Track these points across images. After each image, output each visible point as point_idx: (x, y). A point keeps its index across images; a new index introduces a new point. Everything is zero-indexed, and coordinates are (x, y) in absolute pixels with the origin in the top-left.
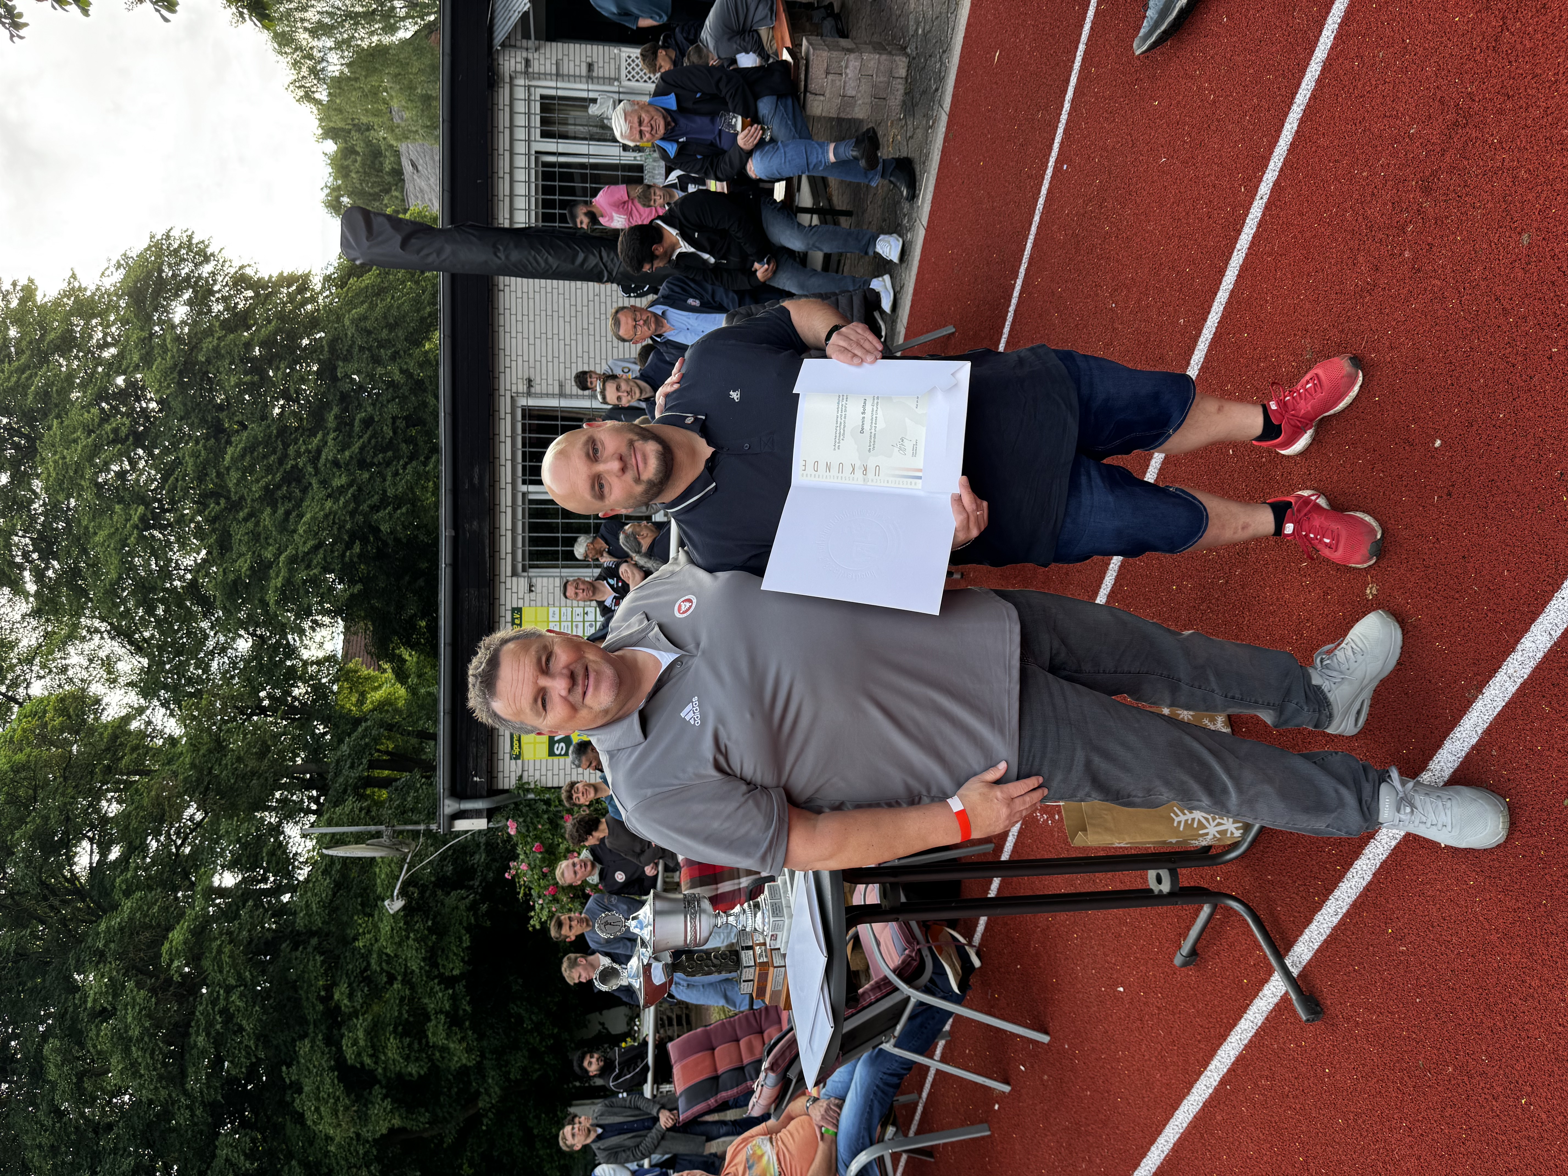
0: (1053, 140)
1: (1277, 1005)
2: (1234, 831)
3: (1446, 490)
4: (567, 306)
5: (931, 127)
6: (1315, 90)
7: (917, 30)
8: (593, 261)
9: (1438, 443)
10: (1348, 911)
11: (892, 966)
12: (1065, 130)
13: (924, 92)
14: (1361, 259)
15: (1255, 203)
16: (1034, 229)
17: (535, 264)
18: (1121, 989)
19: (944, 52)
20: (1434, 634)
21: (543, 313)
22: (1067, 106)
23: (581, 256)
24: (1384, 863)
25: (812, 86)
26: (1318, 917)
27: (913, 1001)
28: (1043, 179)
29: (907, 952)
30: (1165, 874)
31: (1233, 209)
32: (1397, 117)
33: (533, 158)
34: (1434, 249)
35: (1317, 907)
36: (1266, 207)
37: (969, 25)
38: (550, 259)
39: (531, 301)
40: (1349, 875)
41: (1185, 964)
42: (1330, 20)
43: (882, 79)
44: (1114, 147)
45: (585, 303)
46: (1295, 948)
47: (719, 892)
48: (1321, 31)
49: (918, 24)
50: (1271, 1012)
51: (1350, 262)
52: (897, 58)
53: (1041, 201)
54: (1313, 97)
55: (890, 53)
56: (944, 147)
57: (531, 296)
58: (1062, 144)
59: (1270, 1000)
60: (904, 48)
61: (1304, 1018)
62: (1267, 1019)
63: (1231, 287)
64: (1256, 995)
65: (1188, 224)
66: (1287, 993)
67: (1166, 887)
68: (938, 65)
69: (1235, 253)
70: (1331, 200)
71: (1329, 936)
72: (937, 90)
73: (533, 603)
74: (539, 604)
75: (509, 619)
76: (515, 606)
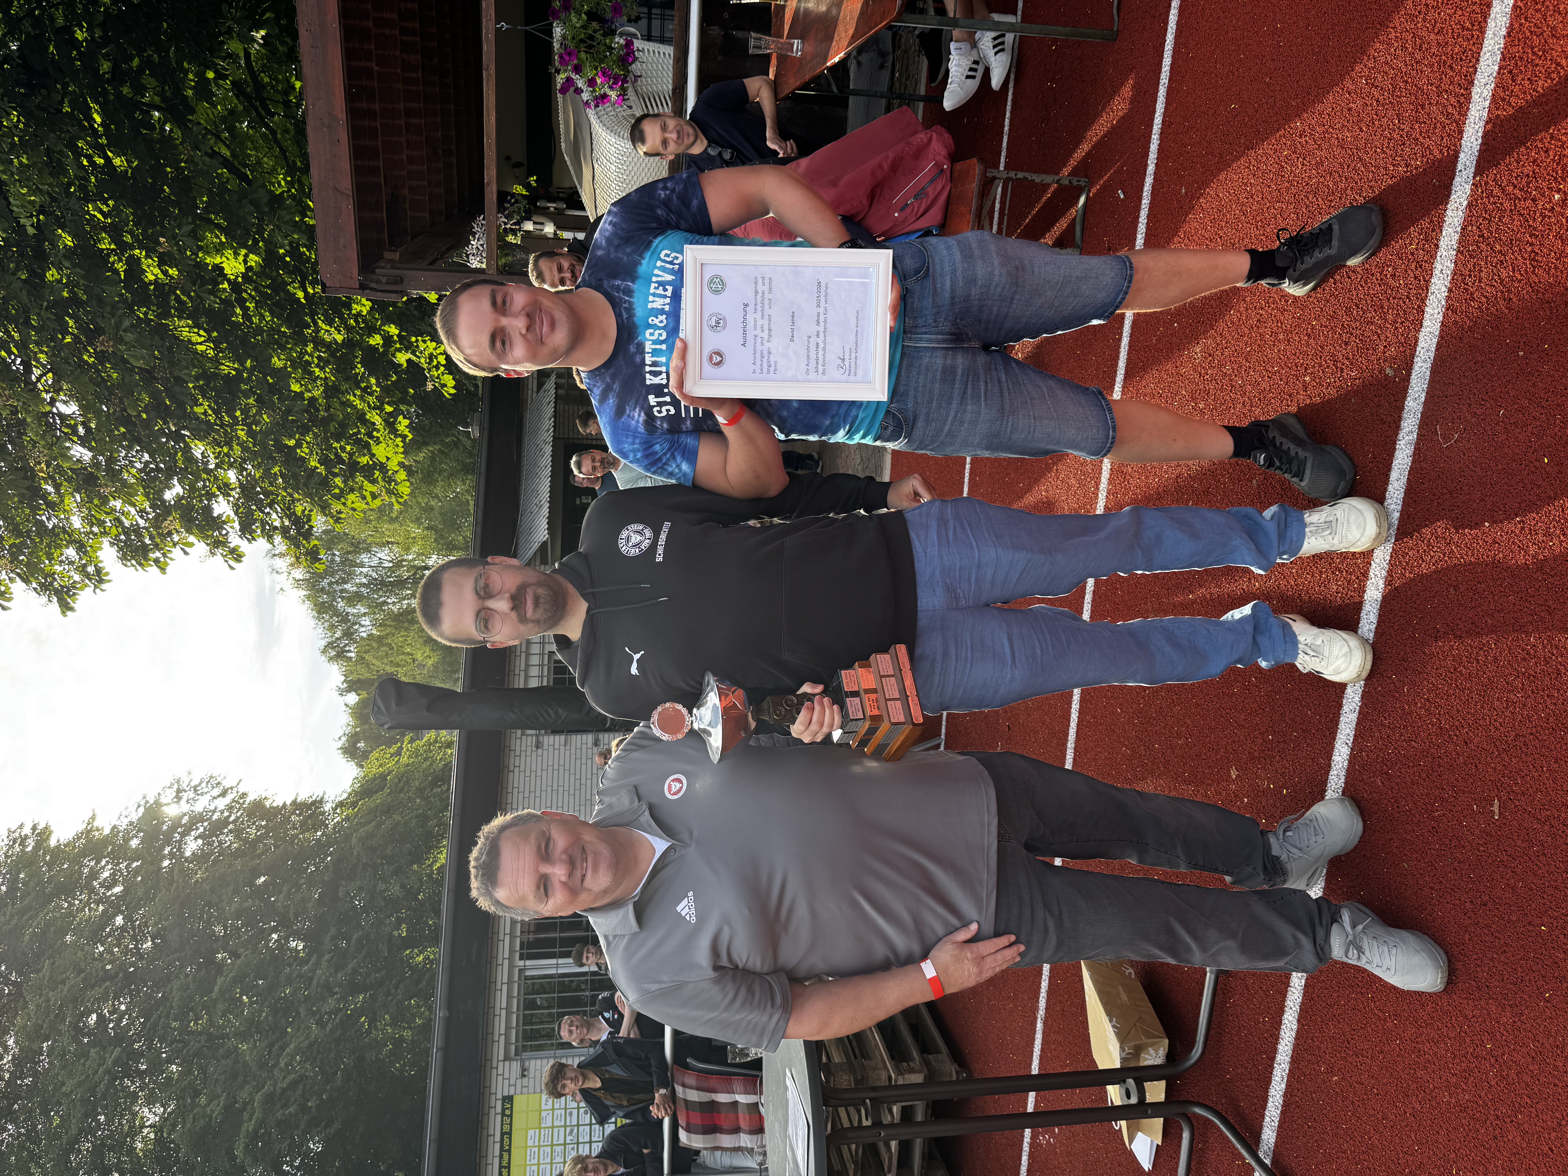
24: (1302, 1006)
73: (525, 1090)
74: (531, 1090)
75: (499, 1109)
76: (506, 1094)
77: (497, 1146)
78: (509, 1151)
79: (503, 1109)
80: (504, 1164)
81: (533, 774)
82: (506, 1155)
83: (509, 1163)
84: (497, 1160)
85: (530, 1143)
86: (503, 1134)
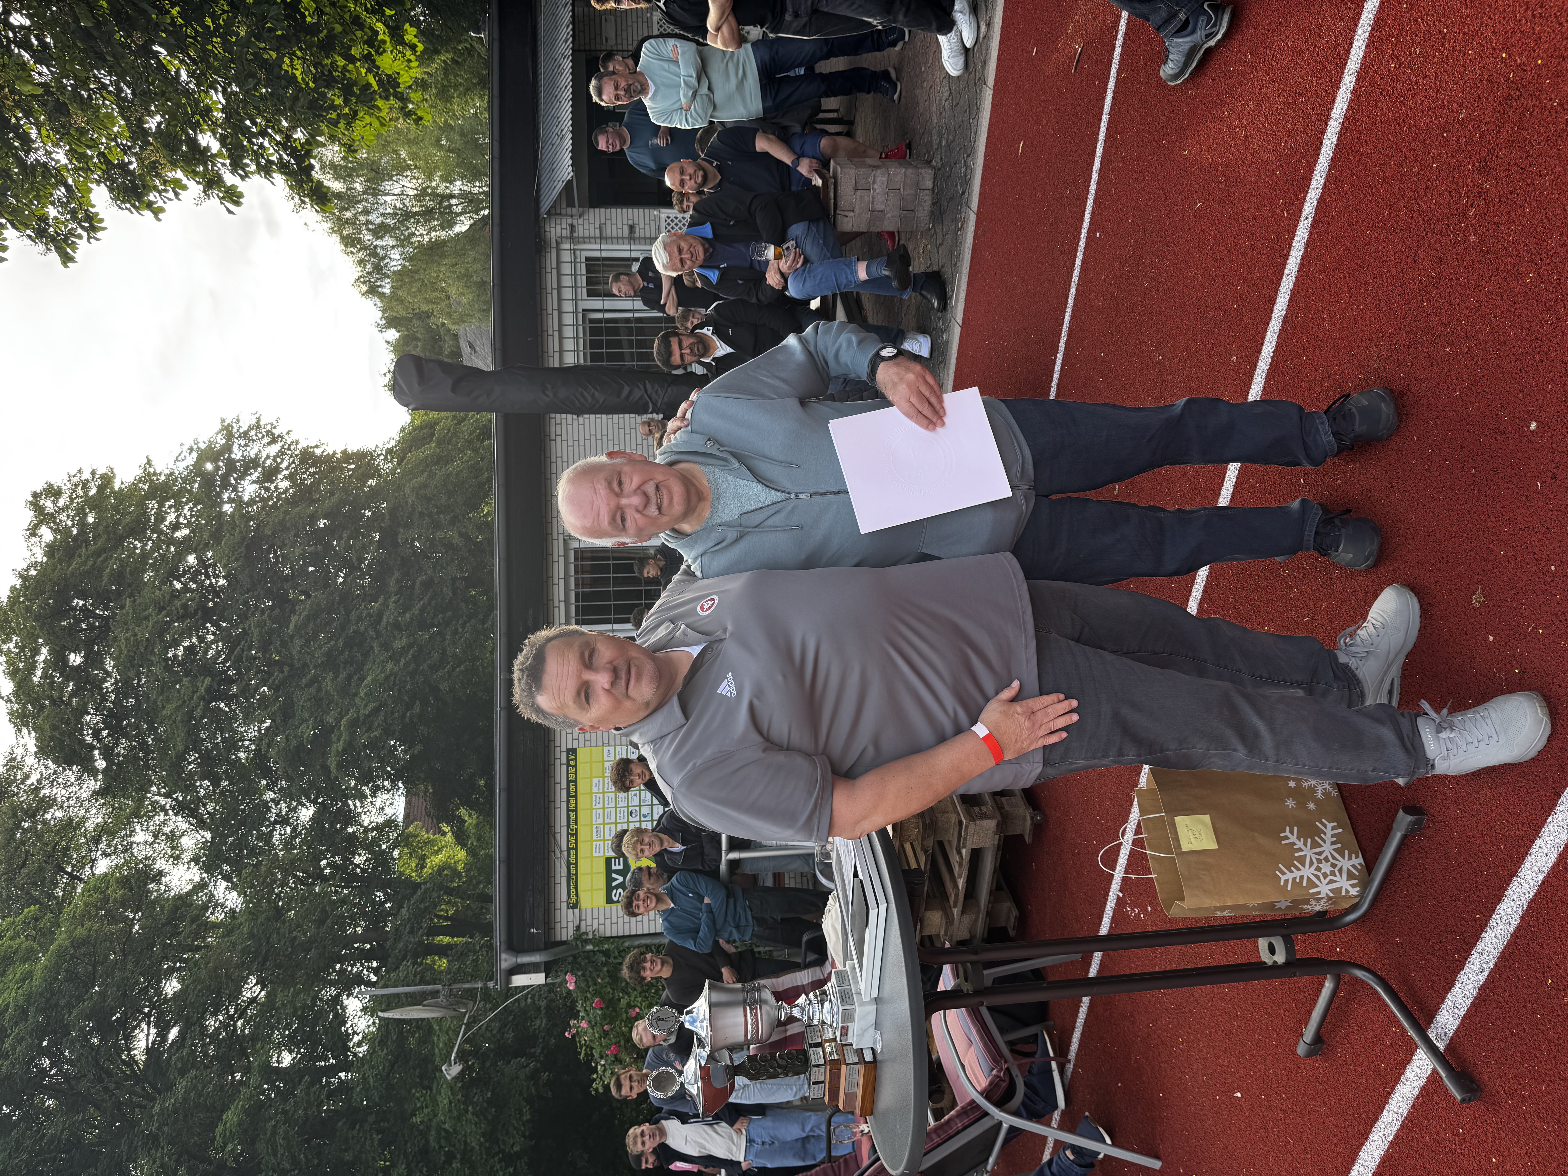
0: (1084, 212)
1: (1423, 1088)
2: (1350, 889)
3: (1550, 474)
5: (960, 229)
6: (1352, 100)
7: (940, 142)
8: (638, 394)
9: (1533, 426)
10: (1496, 965)
11: (979, 1089)
12: (1095, 200)
13: (951, 199)
14: (1422, 255)
15: (1301, 225)
16: (1071, 302)
17: (582, 399)
18: (1239, 1095)
19: (968, 156)
20: (1558, 632)
22: (1095, 176)
23: (626, 390)
24: (1531, 903)
25: (842, 203)
26: (1462, 977)
27: (1005, 1126)
28: (1076, 251)
29: (994, 1072)
30: (1279, 943)
31: (1278, 236)
32: (1443, 106)
33: (580, 316)
34: (1502, 227)
35: (1459, 966)
36: (1312, 226)
37: (991, 125)
38: (597, 394)
40: (1492, 923)
41: (1310, 1054)
42: (1359, 31)
43: (909, 192)
44: (1146, 205)
46: (1438, 1018)
48: (1351, 44)
49: (941, 136)
50: (1418, 1098)
51: (1410, 260)
52: (923, 171)
53: (1076, 273)
54: (1351, 108)
55: (916, 167)
56: (974, 244)
58: (1093, 214)
59: (1415, 1084)
60: (929, 162)
61: (1459, 1098)
62: (1413, 1106)
63: (1283, 313)
64: (1397, 1080)
65: (1231, 261)
66: (1434, 1071)
67: (1280, 958)
68: (963, 170)
69: (1284, 279)
70: (1381, 203)
71: (1476, 999)
72: (963, 193)
73: (588, 743)
74: (594, 744)
75: (564, 760)
76: (570, 747)
77: (564, 792)
78: (576, 797)
79: (568, 761)
80: (571, 808)
81: (576, 443)
82: (572, 801)
83: (576, 807)
84: (564, 805)
85: (595, 790)
86: (568, 782)
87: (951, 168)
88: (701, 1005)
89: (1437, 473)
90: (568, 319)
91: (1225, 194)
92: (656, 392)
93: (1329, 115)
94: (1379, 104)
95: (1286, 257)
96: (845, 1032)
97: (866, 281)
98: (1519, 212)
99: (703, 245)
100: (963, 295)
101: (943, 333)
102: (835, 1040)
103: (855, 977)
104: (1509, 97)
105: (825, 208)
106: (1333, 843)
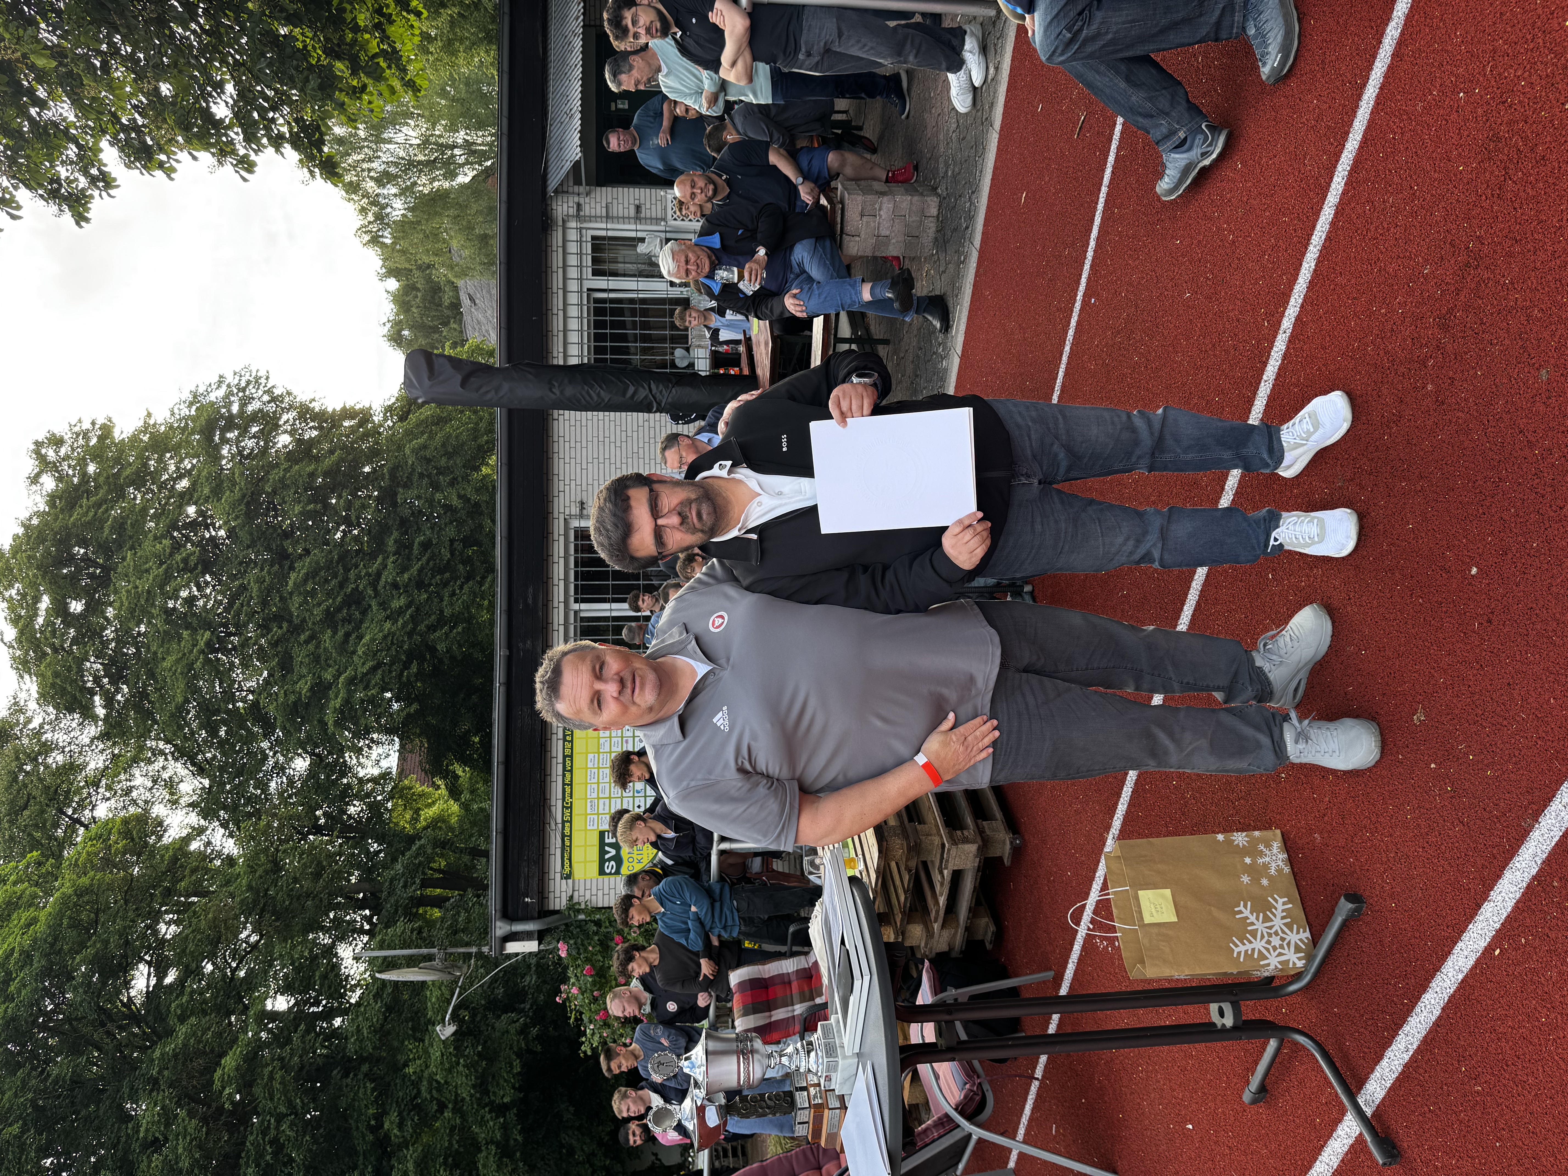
0: (1081, 275)
1: (1352, 1146)
2: (1297, 961)
3: (1486, 618)
4: (618, 432)
5: (963, 262)
6: (1329, 232)
7: (946, 172)
8: (643, 393)
9: (1474, 571)
10: (1419, 1047)
11: (953, 1102)
12: (1091, 266)
13: (955, 230)
14: (1385, 392)
15: (1279, 337)
16: (1065, 359)
17: (588, 398)
18: (1190, 1127)
19: (973, 192)
20: (1486, 762)
21: (595, 439)
22: (1092, 243)
23: (632, 389)
24: (1452, 998)
25: (848, 229)
26: (1389, 1053)
27: (974, 1137)
28: (1072, 311)
29: (968, 1086)
30: (1227, 1008)
31: (1258, 342)
32: (1410, 258)
33: (585, 295)
34: (1456, 382)
35: (1387, 1043)
36: (1290, 341)
37: (996, 168)
38: (602, 392)
39: (584, 429)
40: (1417, 1009)
41: (1254, 1102)
42: (1339, 168)
43: (914, 218)
44: (1139, 283)
45: (635, 428)
46: (1367, 1086)
47: (773, 1019)
48: (1331, 178)
49: (947, 166)
50: (1347, 1154)
51: (1375, 393)
52: (929, 199)
53: (1071, 333)
54: (1328, 239)
55: (922, 194)
56: (975, 282)
57: (584, 423)
58: (1089, 279)
59: (1345, 1141)
60: (934, 189)
61: (1381, 1162)
62: (1342, 1161)
64: (1330, 1136)
65: (1215, 355)
66: (1361, 1134)
67: (1228, 1021)
68: (968, 205)
69: (1262, 384)
70: (1351, 335)
71: (1401, 1074)
72: (967, 228)
75: (560, 735)
77: (560, 767)
78: (571, 771)
79: (565, 736)
80: (567, 782)
82: (568, 774)
83: (571, 781)
84: (560, 779)
85: (590, 765)
86: (564, 757)
87: (956, 200)
88: (698, 1052)
89: (1389, 595)
90: (573, 299)
91: (1212, 291)
92: (661, 392)
93: (1309, 240)
94: (1354, 241)
95: (1265, 364)
96: (828, 1079)
97: (869, 303)
98: (1472, 372)
99: (709, 257)
100: (963, 327)
101: (942, 359)
102: (819, 1085)
103: (839, 1031)
104: (1468, 265)
105: (832, 225)
106: (1283, 918)
